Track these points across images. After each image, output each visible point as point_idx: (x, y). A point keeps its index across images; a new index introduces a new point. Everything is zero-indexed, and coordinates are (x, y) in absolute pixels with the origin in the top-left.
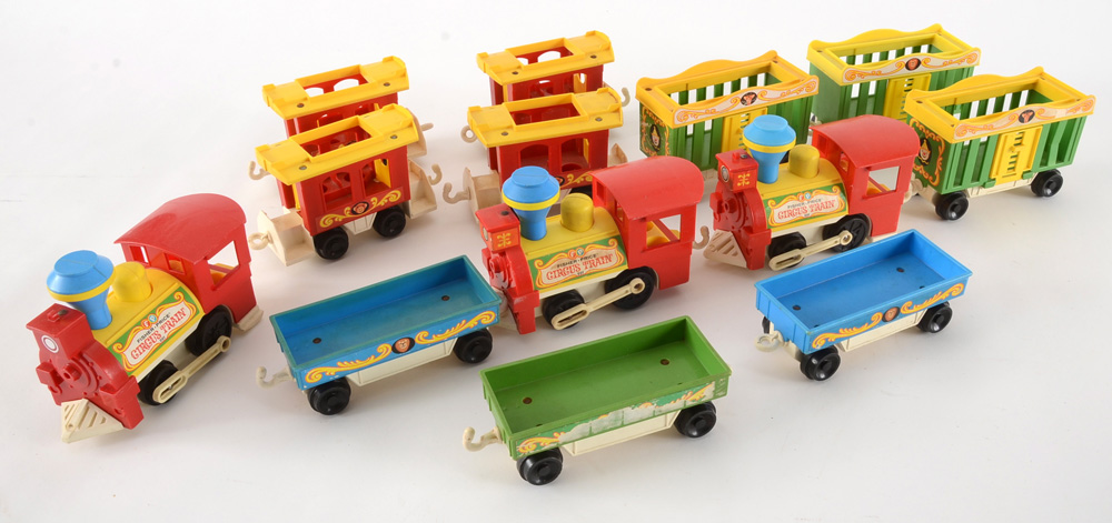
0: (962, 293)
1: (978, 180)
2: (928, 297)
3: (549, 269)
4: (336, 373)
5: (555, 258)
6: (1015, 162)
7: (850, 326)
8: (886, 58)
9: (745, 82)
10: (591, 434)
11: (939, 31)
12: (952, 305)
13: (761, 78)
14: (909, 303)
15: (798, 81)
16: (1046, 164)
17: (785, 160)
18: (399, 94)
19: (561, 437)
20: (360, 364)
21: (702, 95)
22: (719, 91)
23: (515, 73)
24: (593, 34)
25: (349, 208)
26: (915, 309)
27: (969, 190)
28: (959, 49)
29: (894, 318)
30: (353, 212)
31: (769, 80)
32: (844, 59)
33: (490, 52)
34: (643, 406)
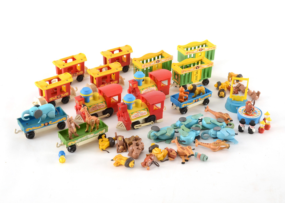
0: (211, 96)
1: (189, 82)
2: (204, 97)
3: (91, 109)
4: (32, 130)
5: (92, 106)
6: (197, 78)
7: (189, 102)
8: (195, 49)
9: (156, 58)
10: (82, 141)
11: (207, 41)
12: (209, 99)
13: (160, 57)
14: (200, 98)
15: (168, 57)
16: (205, 78)
17: (143, 81)
18: (85, 62)
19: (76, 142)
20: (37, 128)
21: (147, 62)
22: (151, 60)
23: (111, 56)
24: (127, 46)
25: (56, 96)
26: (202, 99)
27: (187, 85)
28: (211, 45)
29: (197, 101)
30: (57, 97)
31: (162, 57)
32: (185, 49)
33: (104, 51)
34: (91, 134)
